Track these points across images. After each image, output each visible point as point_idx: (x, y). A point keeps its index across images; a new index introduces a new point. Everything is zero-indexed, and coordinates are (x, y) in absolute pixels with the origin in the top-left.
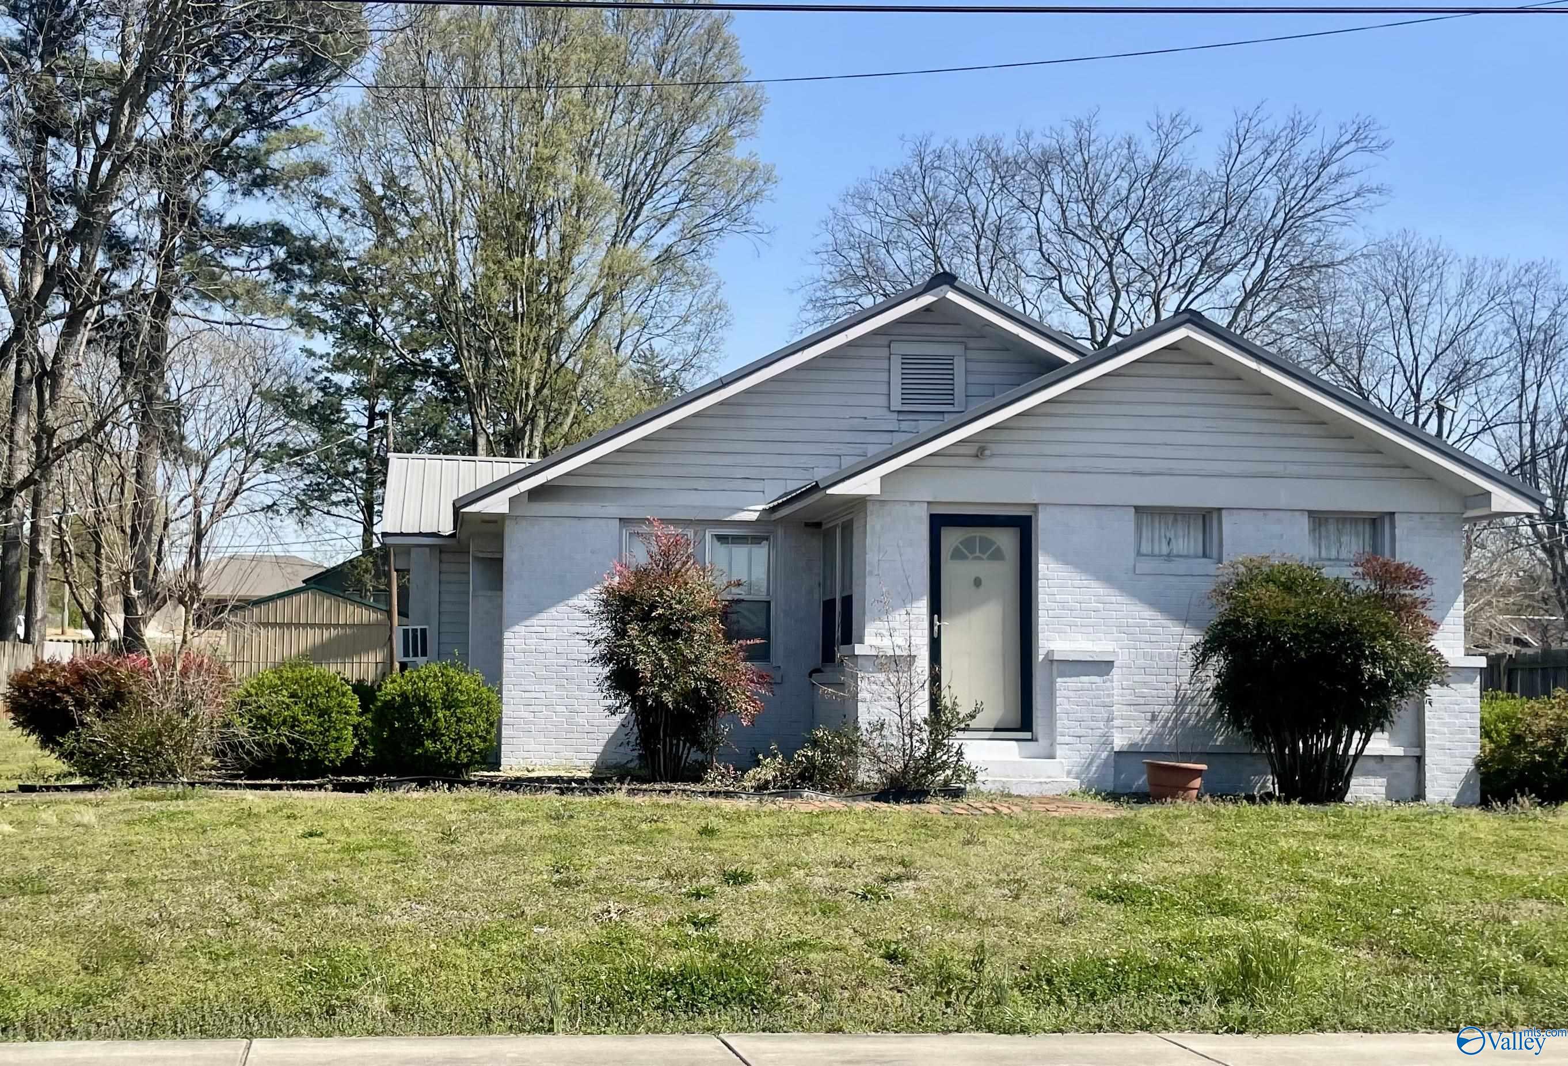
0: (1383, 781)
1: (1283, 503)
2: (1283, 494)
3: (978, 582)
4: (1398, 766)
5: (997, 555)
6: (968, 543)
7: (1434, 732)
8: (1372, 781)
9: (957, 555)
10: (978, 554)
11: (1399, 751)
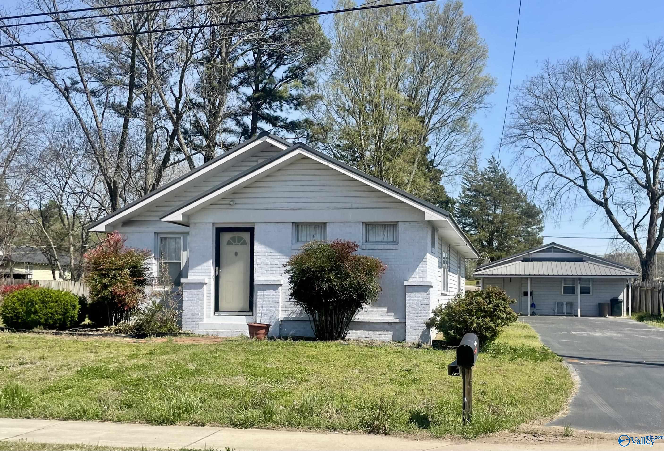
0: (391, 333)
1: (350, 219)
2: (350, 215)
3: (236, 254)
4: (397, 327)
5: (244, 243)
6: (233, 239)
7: (410, 312)
8: (387, 333)
9: (229, 243)
10: (237, 243)
11: (397, 321)
